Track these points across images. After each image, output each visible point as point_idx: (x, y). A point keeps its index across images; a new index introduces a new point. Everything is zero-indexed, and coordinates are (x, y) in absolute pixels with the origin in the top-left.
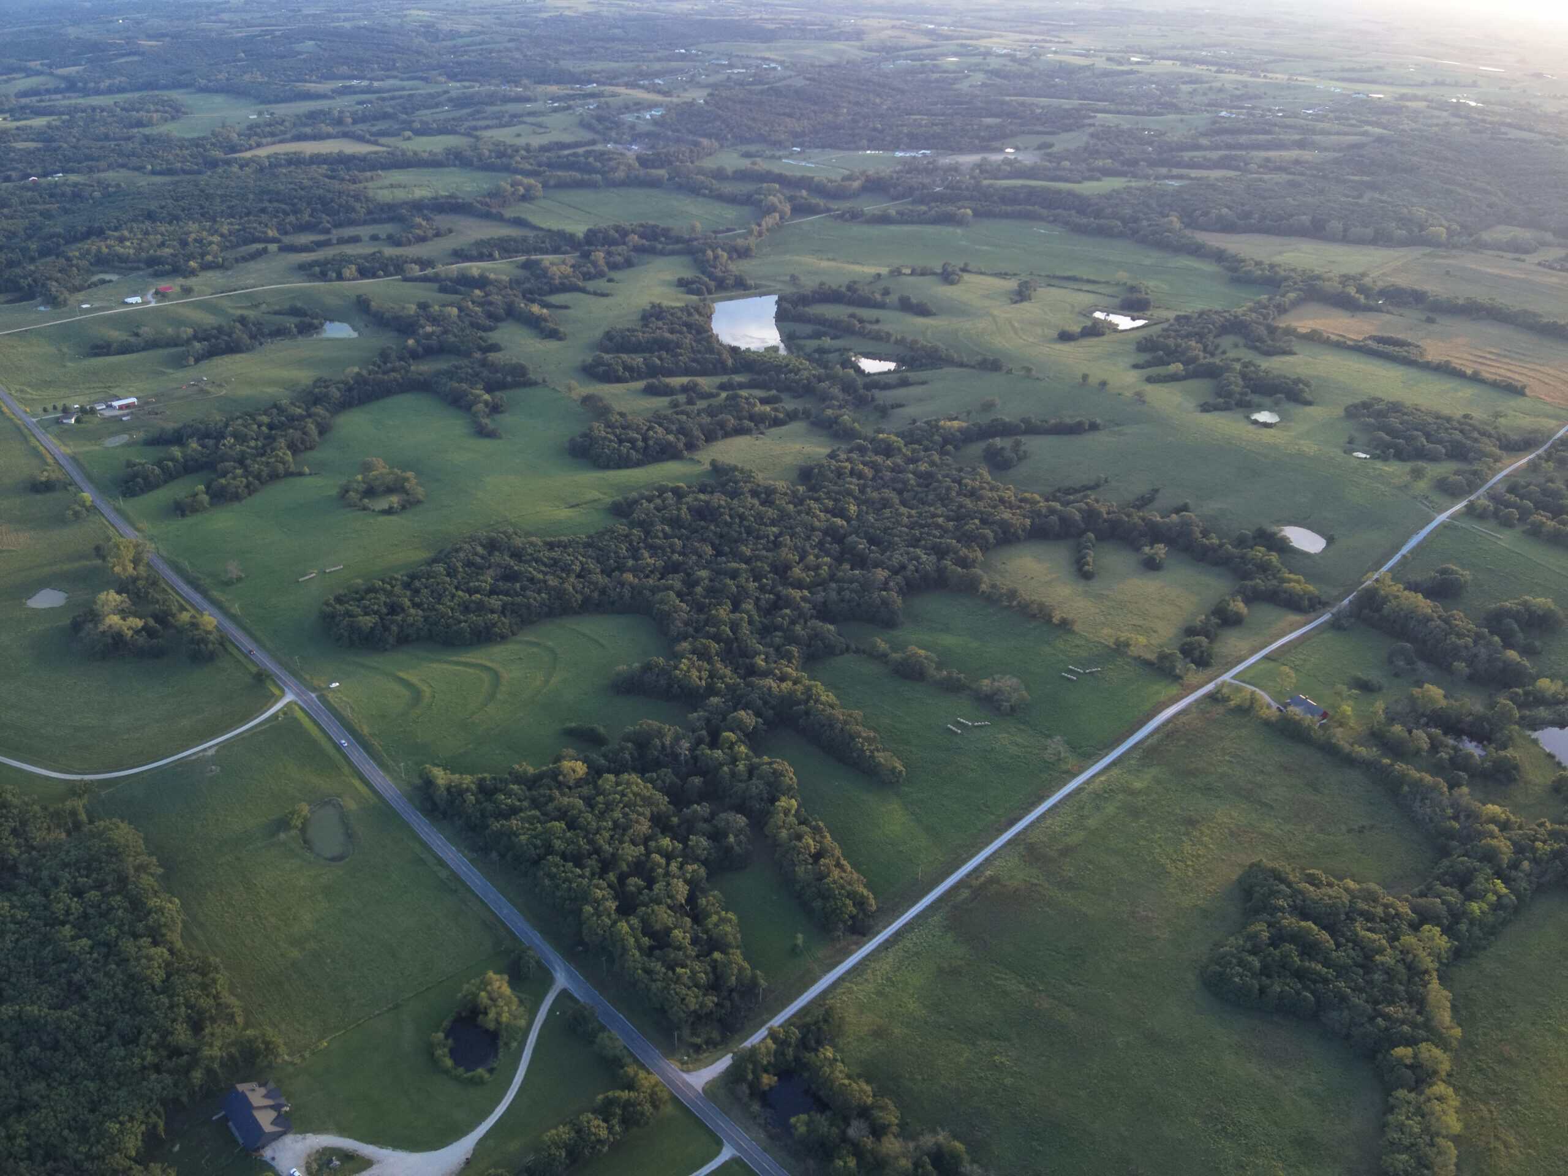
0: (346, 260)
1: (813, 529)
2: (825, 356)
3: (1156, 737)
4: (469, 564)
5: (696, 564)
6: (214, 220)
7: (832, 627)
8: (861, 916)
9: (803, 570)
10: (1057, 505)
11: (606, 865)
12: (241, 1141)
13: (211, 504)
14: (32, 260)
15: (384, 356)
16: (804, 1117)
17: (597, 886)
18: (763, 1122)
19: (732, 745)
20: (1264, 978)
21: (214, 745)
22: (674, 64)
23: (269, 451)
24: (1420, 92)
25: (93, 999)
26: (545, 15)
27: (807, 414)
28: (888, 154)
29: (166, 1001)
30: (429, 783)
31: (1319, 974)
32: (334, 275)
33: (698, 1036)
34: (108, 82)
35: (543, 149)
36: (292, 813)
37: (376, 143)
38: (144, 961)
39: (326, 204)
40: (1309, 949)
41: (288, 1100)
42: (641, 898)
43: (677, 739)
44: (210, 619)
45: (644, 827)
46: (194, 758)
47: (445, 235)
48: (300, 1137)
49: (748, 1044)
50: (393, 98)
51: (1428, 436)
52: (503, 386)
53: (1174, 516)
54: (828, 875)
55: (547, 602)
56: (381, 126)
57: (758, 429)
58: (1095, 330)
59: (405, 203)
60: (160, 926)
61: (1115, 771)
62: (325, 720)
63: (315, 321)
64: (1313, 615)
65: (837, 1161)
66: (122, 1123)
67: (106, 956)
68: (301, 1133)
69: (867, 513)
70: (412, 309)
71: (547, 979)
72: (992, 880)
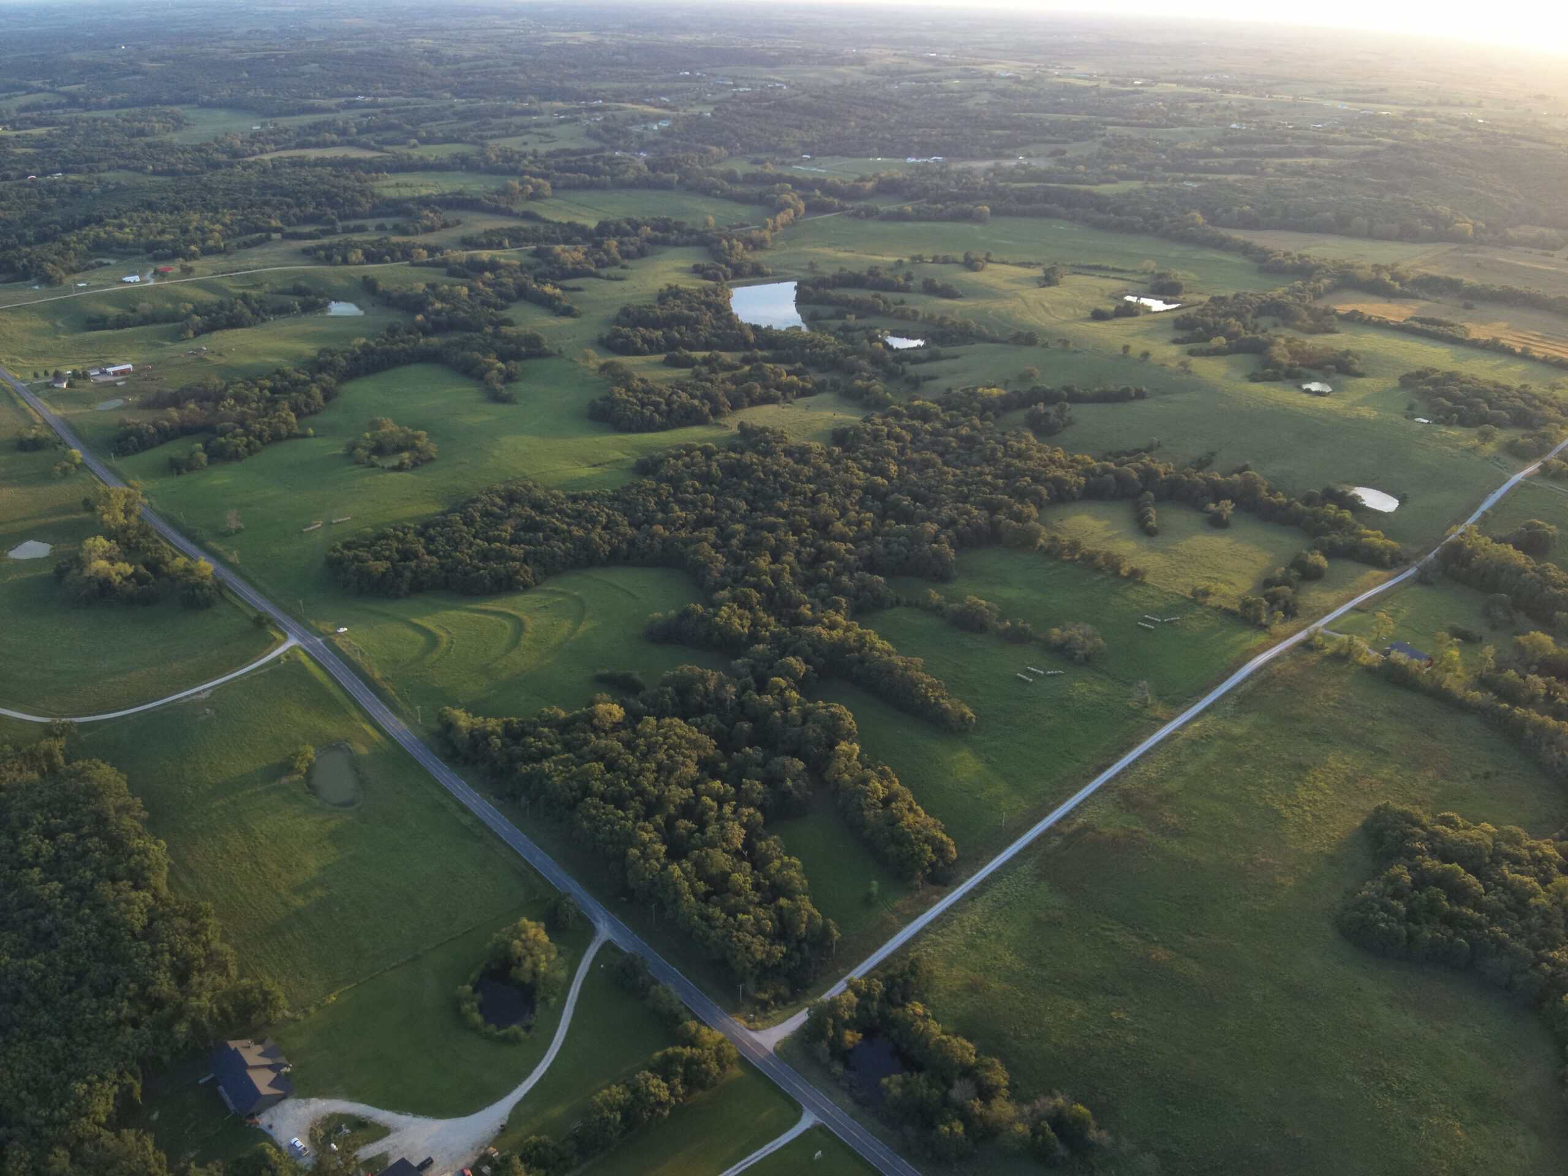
0: (351, 246)
1: (852, 486)
2: (850, 334)
3: (1250, 683)
4: (486, 514)
5: (731, 519)
6: (215, 210)
7: (881, 579)
8: (941, 864)
9: (844, 525)
10: (1112, 465)
11: (652, 808)
12: (232, 1107)
13: (209, 463)
14: (28, 244)
15: (392, 330)
16: (897, 1078)
17: (643, 829)
18: (847, 1085)
19: (782, 691)
20: (1411, 924)
21: (210, 688)
22: (679, 85)
23: (271, 412)
24: (1427, 110)
25: (62, 946)
26: (548, 44)
27: (835, 386)
28: (900, 160)
29: (148, 947)
30: (449, 726)
31: (1470, 919)
32: (340, 259)
33: (765, 992)
34: (109, 98)
35: (550, 155)
36: (296, 754)
37: (381, 150)
38: (123, 905)
39: (331, 199)
40: (1459, 893)
41: (289, 1059)
42: (693, 841)
43: (721, 685)
44: (206, 566)
45: (692, 770)
46: (185, 701)
47: (453, 226)
48: (303, 1101)
49: (826, 997)
50: (398, 111)
51: (1490, 403)
52: (516, 356)
53: (1236, 476)
54: (902, 819)
55: (572, 552)
56: (389, 135)
57: (785, 398)
58: (1129, 311)
59: (413, 199)
60: (143, 868)
61: (1209, 718)
62: (334, 665)
63: (321, 300)
64: (1394, 572)
65: (941, 1127)
66: (90, 1084)
67: (80, 901)
68: (304, 1098)
69: (908, 473)
70: (421, 287)
71: (588, 931)
72: (1086, 828)
